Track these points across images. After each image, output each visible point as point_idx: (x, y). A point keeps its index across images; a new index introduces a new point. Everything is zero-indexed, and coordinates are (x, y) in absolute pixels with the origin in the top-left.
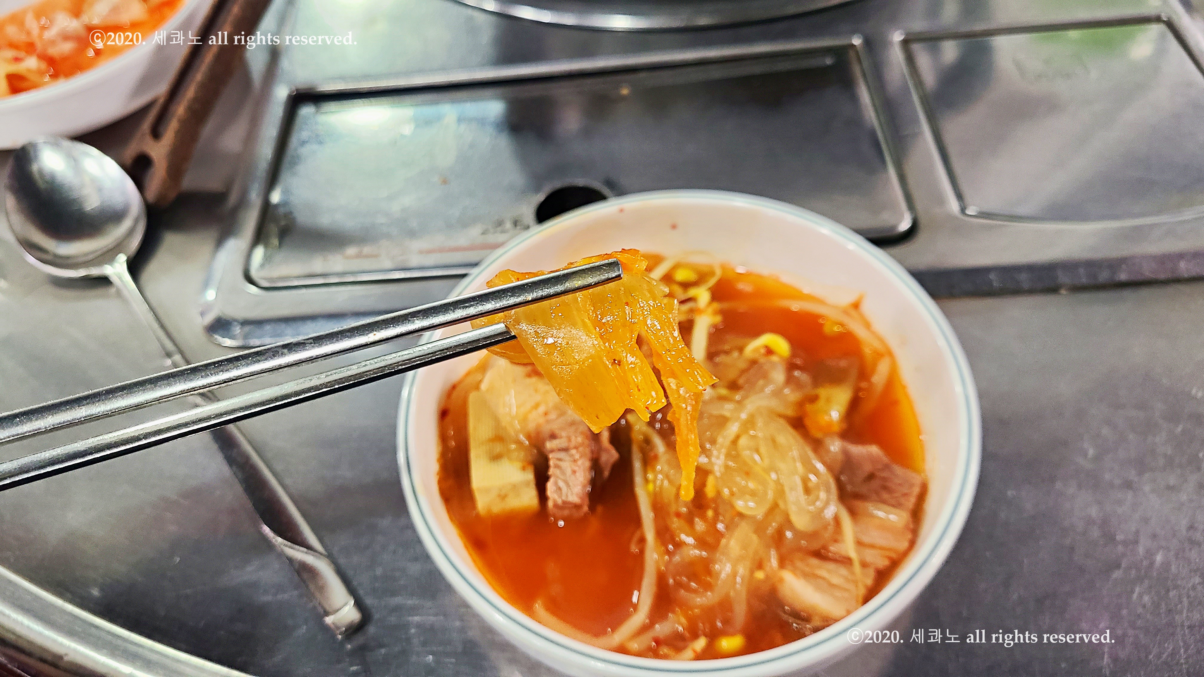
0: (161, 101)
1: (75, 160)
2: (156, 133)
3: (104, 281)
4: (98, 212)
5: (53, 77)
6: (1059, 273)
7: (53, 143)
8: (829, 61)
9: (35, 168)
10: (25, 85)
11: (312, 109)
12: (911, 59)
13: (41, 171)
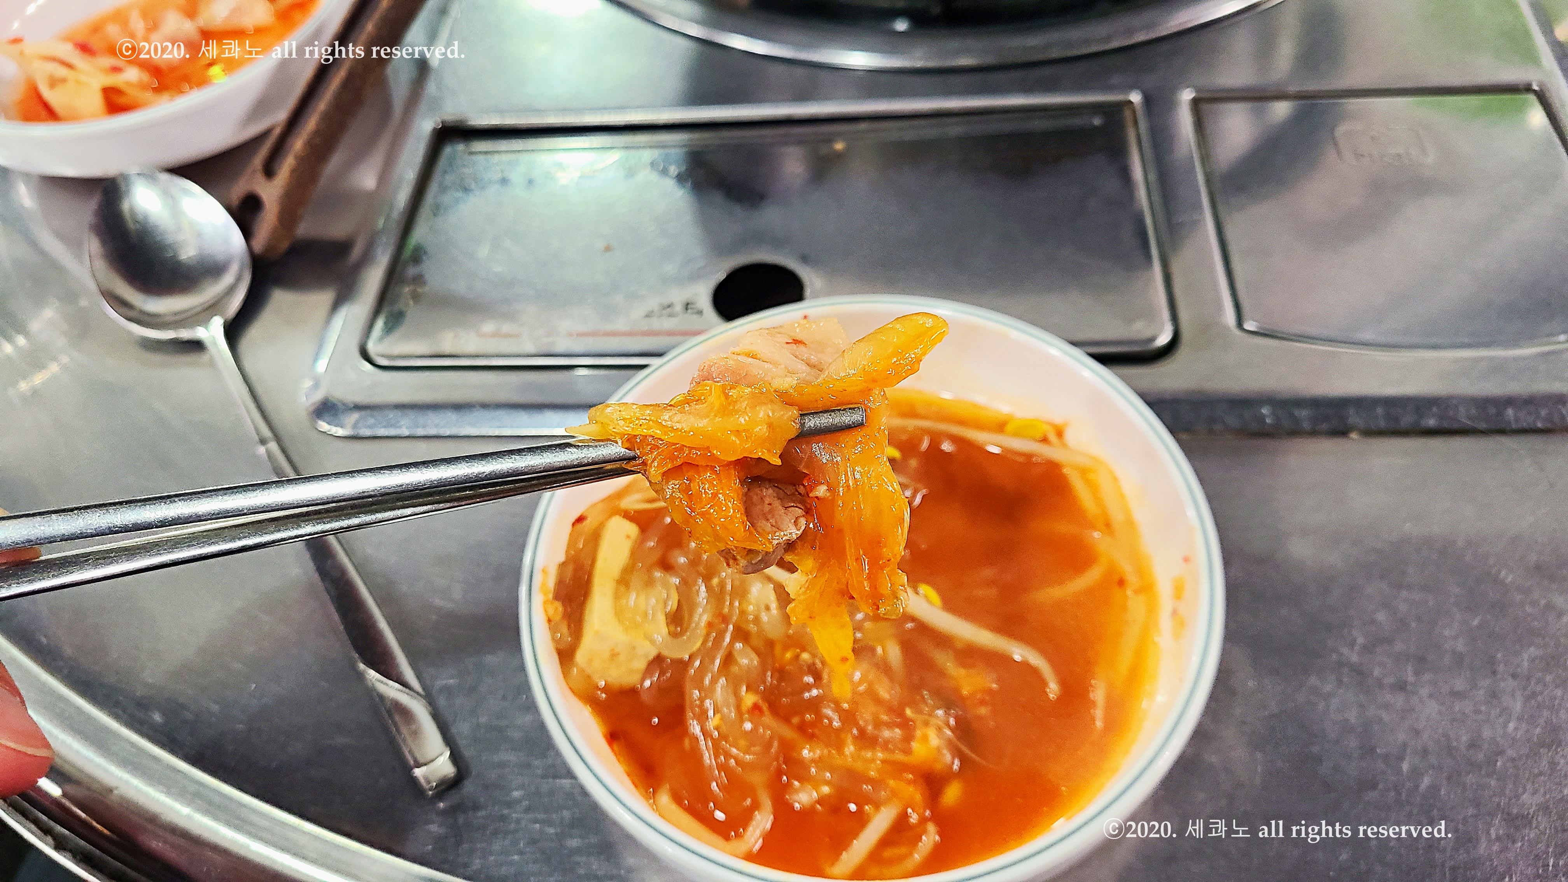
0: (277, 131)
1: (172, 197)
2: (269, 171)
3: (197, 346)
4: (195, 262)
5: (158, 90)
6: (1352, 411)
7: (148, 176)
8: (1097, 121)
9: (125, 206)
10: (122, 100)
11: (461, 147)
12: (1199, 125)
13: (132, 210)
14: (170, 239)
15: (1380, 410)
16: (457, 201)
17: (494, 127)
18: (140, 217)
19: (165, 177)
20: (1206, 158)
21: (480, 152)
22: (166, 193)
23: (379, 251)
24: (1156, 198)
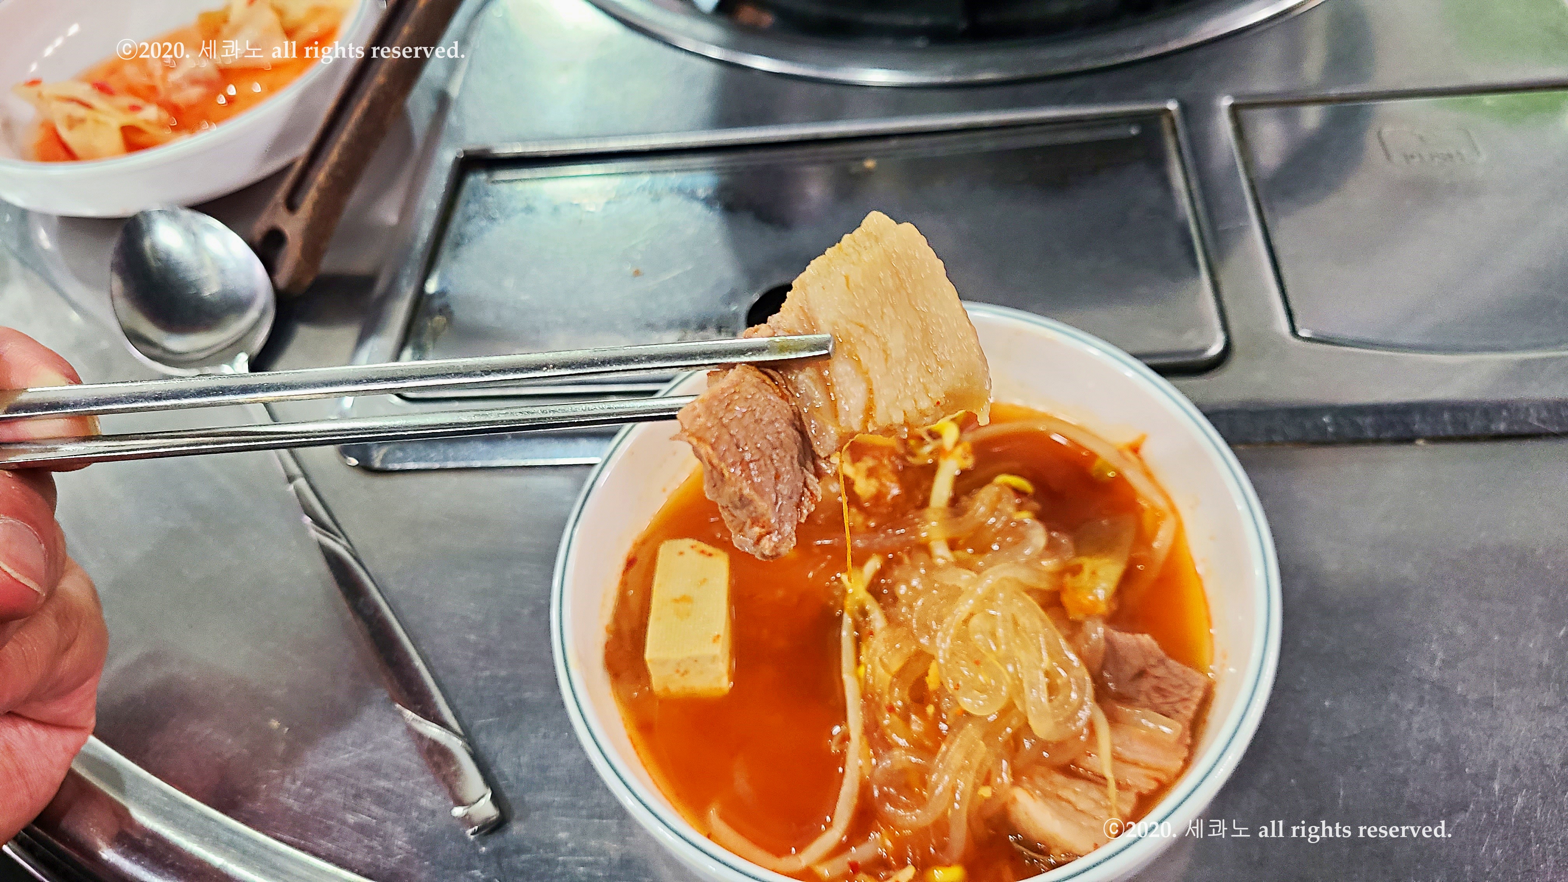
0: (299, 164)
1: (194, 234)
2: (291, 205)
4: (218, 299)
5: (176, 129)
6: (1417, 418)
7: (171, 214)
8: (1134, 131)
9: (147, 243)
10: (142, 139)
11: (483, 177)
12: (1240, 131)
13: (154, 247)
14: (192, 276)
15: (1446, 416)
16: (481, 231)
17: (516, 155)
18: (162, 255)
19: (187, 214)
20: (1249, 164)
21: (504, 181)
22: (188, 230)
23: (404, 282)
24: (1199, 206)
